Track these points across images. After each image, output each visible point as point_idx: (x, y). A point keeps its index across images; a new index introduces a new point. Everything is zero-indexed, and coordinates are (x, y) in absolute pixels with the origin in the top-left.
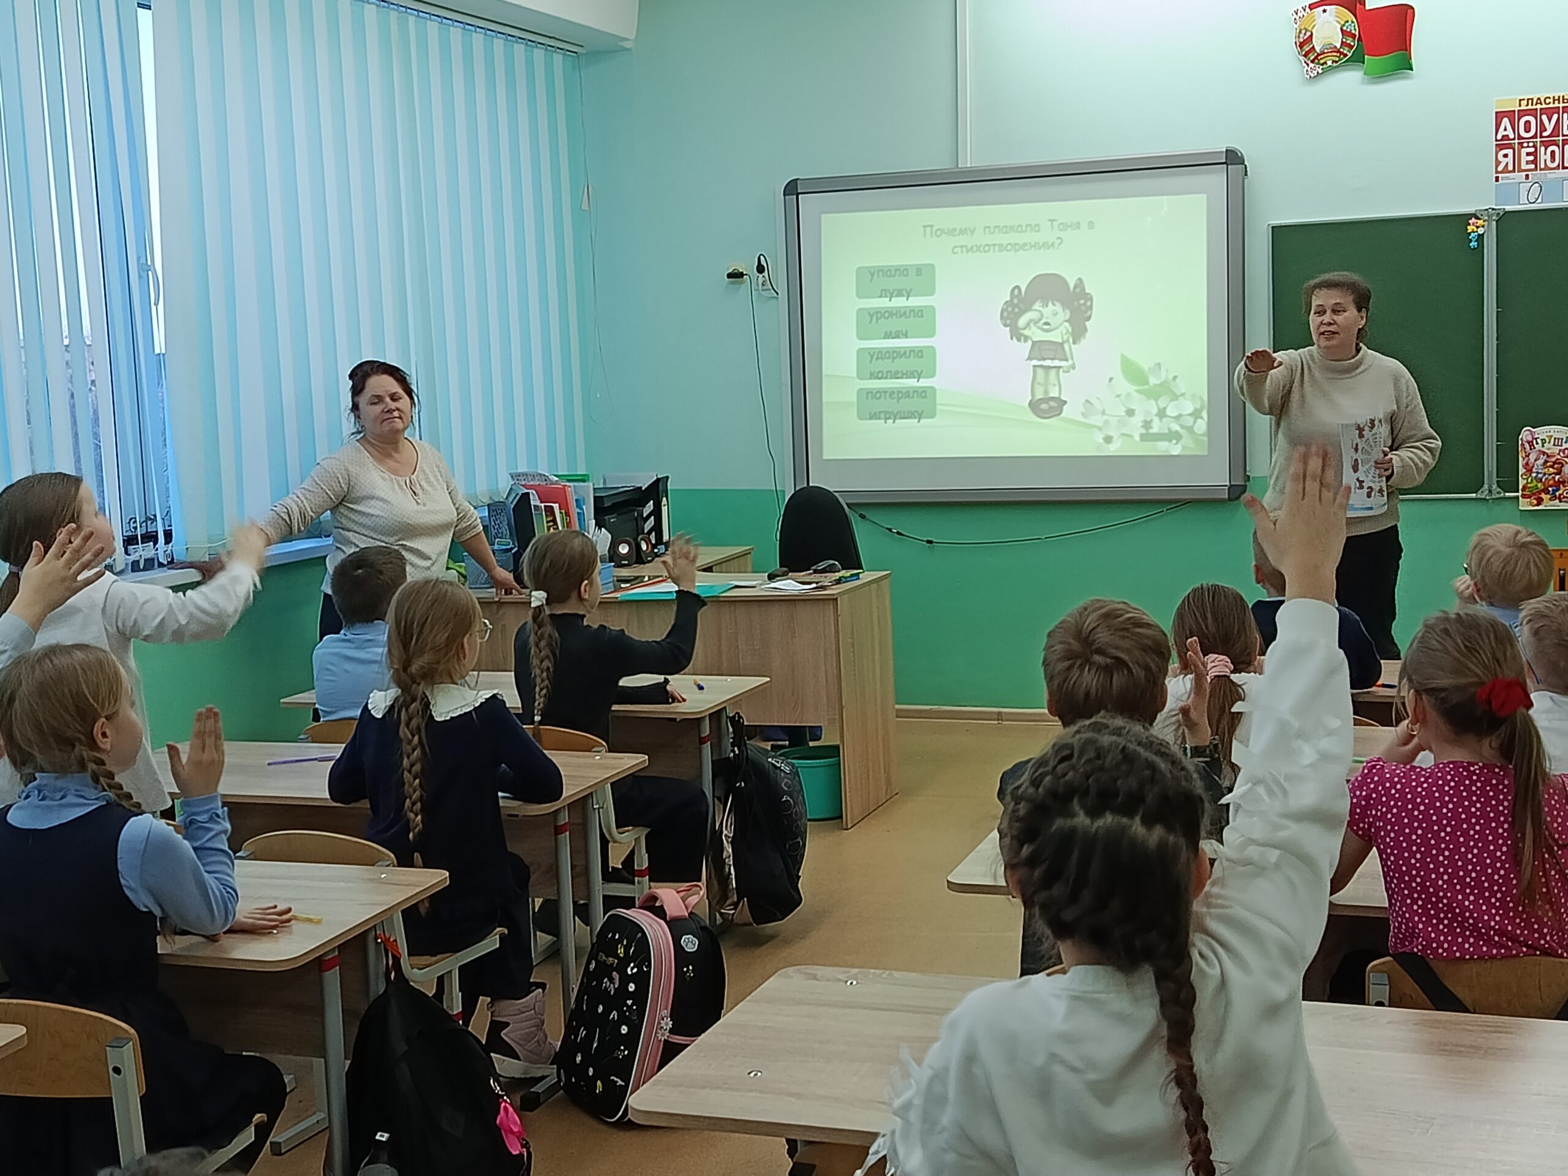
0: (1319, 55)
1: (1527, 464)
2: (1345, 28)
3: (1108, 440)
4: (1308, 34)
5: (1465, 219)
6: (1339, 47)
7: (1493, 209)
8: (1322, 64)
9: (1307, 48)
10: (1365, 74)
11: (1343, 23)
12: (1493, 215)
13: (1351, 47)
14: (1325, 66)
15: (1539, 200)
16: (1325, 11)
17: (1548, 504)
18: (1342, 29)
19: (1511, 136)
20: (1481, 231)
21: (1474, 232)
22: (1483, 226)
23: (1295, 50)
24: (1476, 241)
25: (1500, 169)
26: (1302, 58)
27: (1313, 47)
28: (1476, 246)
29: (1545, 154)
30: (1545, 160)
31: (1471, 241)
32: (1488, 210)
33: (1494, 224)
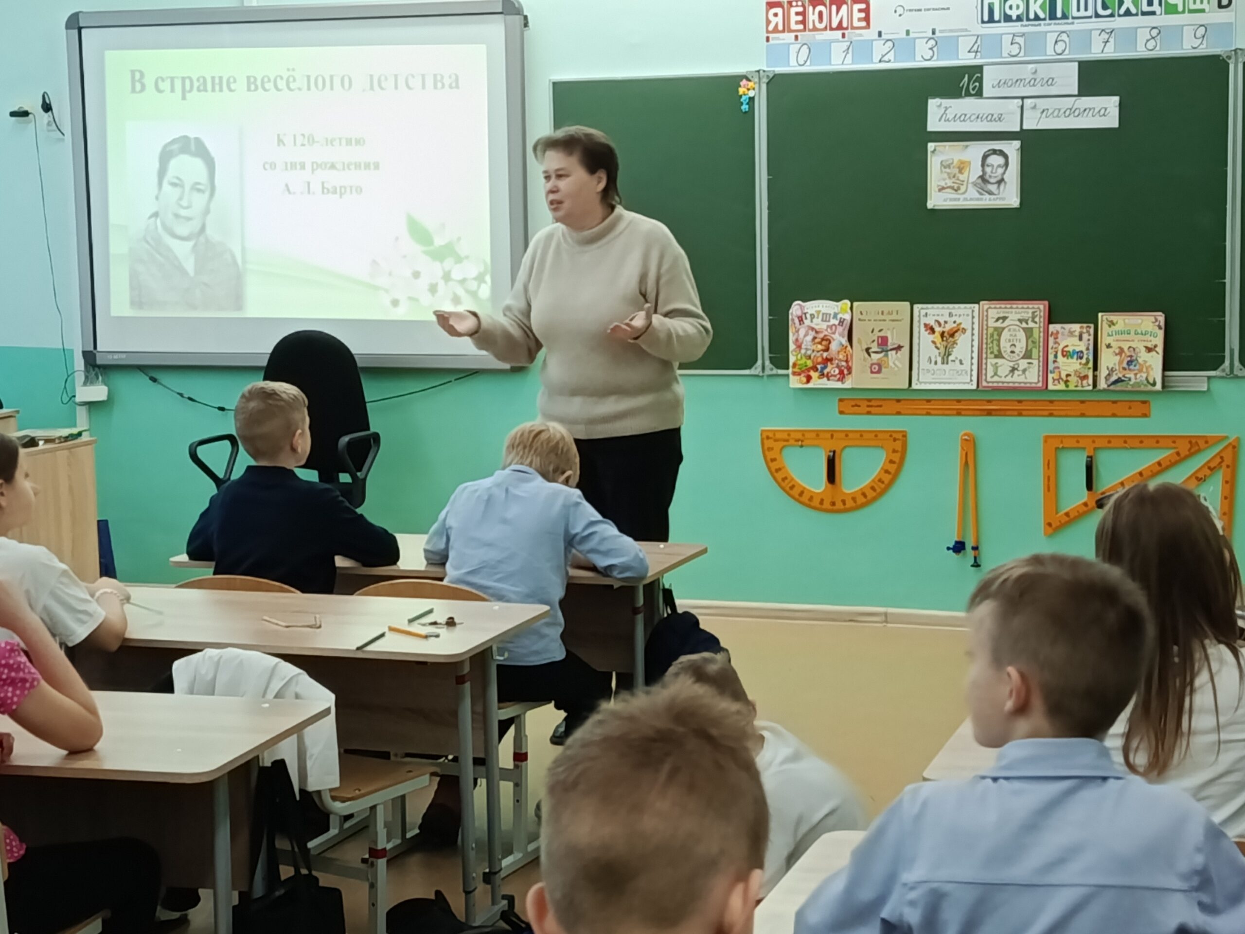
1: (797, 340)
3: (395, 303)
5: (735, 81)
7: (764, 71)
12: (763, 76)
15: (808, 63)
17: (817, 382)
20: (751, 94)
21: (745, 95)
22: (754, 89)
24: (748, 104)
25: (771, 28)
28: (747, 110)
29: (813, 13)
30: (814, 21)
31: (742, 104)
32: (758, 71)
33: (764, 87)
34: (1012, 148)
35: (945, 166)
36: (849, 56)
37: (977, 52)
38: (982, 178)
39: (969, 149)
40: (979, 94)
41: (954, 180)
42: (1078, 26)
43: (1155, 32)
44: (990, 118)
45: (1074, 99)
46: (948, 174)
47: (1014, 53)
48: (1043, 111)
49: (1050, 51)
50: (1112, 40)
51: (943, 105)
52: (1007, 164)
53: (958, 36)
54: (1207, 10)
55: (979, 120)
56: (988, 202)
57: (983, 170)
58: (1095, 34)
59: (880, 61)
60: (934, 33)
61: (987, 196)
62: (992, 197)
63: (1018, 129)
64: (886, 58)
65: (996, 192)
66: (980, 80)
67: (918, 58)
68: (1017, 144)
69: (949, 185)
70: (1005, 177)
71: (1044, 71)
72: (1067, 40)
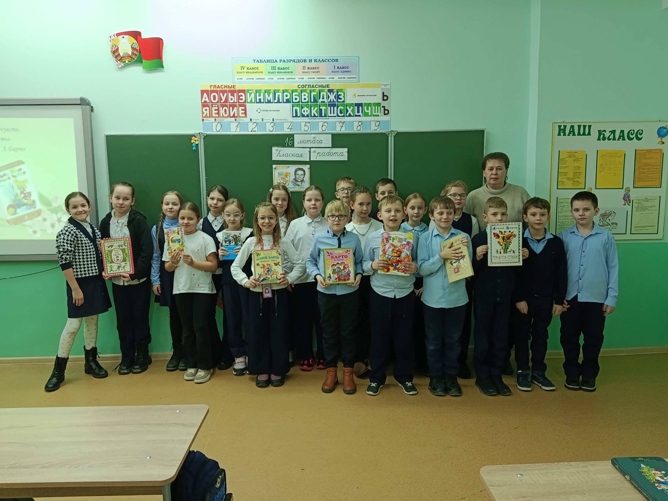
0: (122, 58)
2: (133, 46)
3: (35, 232)
4: (117, 47)
5: (190, 137)
6: (131, 55)
7: (202, 133)
8: (124, 62)
9: (116, 54)
10: (143, 68)
11: (132, 44)
12: (202, 135)
13: (136, 55)
14: (125, 63)
15: (221, 131)
16: (123, 37)
18: (131, 47)
19: (208, 101)
20: (197, 142)
21: (194, 143)
23: (111, 55)
24: (195, 147)
25: (204, 115)
26: (114, 59)
27: (119, 54)
28: (195, 149)
29: (222, 110)
30: (222, 113)
31: (193, 147)
32: (199, 133)
33: (202, 140)
34: (306, 168)
35: (280, 174)
36: (238, 128)
37: (291, 129)
38: (295, 179)
39: (289, 168)
40: (293, 146)
41: (284, 180)
42: (331, 120)
43: (360, 123)
44: (298, 155)
45: (330, 149)
46: (281, 178)
47: (306, 130)
48: (318, 153)
49: (320, 130)
50: (344, 126)
51: (278, 150)
52: (305, 174)
53: (283, 122)
54: (380, 116)
55: (293, 156)
56: (297, 189)
57: (295, 176)
58: (337, 123)
59: (251, 131)
60: (273, 120)
61: (298, 187)
62: (299, 187)
63: (309, 160)
64: (254, 130)
65: (301, 185)
66: (293, 140)
67: (267, 130)
68: (308, 166)
69: (282, 182)
70: (304, 179)
71: (318, 137)
72: (327, 125)
